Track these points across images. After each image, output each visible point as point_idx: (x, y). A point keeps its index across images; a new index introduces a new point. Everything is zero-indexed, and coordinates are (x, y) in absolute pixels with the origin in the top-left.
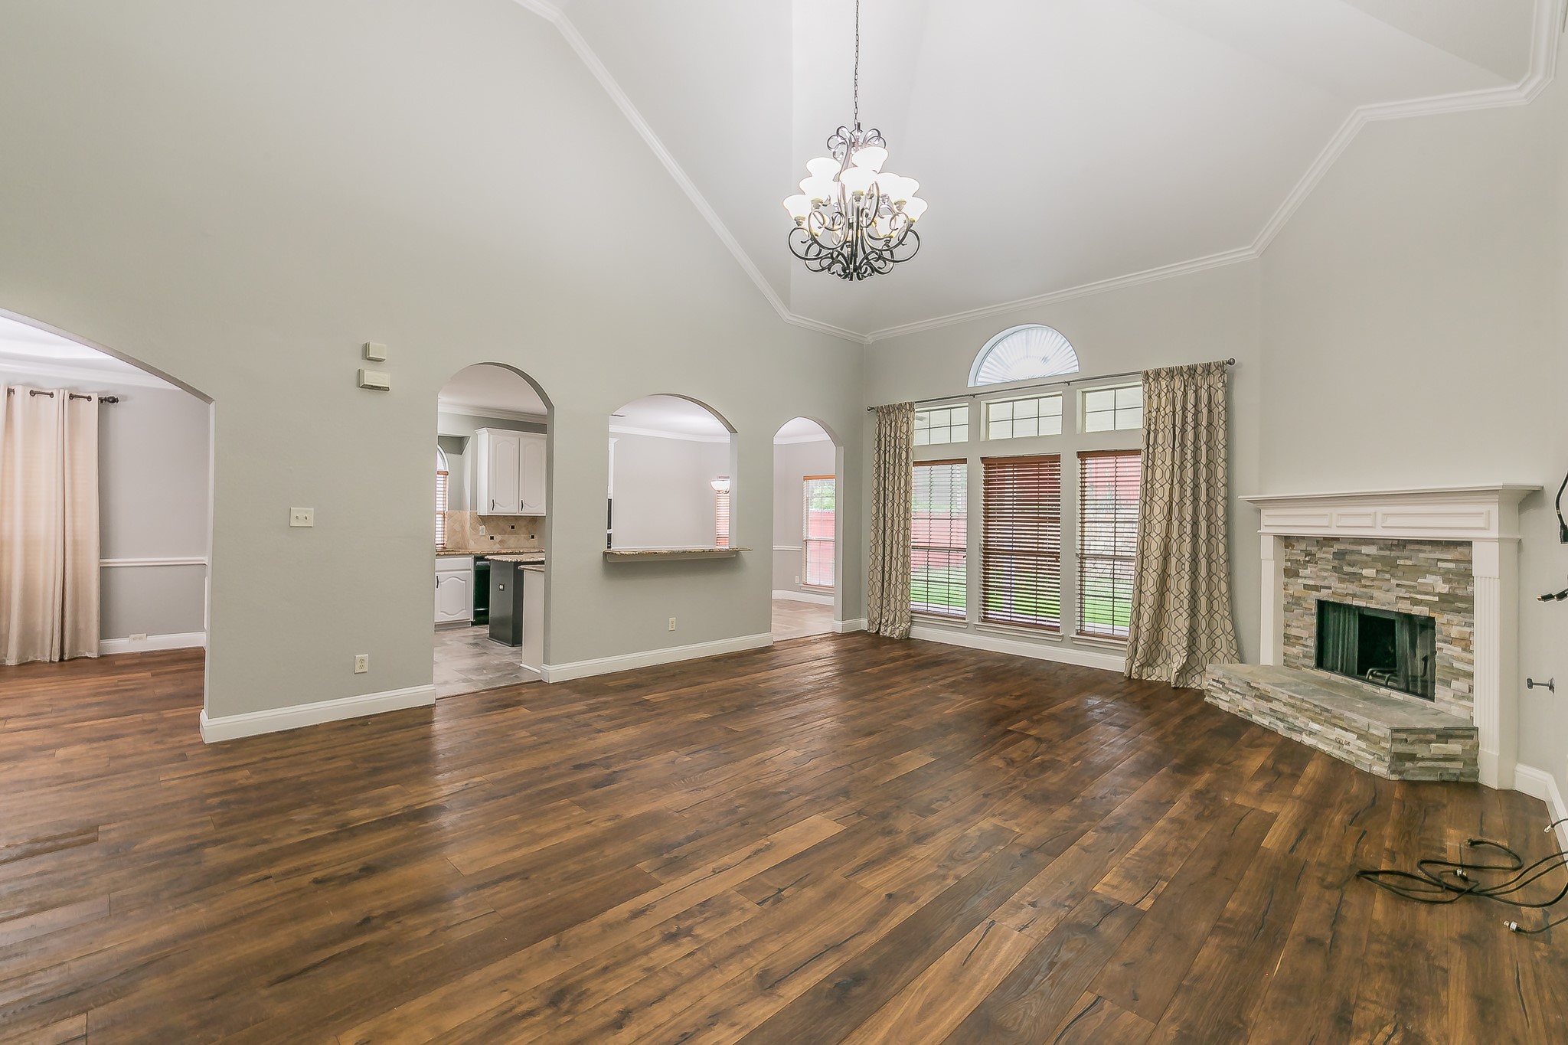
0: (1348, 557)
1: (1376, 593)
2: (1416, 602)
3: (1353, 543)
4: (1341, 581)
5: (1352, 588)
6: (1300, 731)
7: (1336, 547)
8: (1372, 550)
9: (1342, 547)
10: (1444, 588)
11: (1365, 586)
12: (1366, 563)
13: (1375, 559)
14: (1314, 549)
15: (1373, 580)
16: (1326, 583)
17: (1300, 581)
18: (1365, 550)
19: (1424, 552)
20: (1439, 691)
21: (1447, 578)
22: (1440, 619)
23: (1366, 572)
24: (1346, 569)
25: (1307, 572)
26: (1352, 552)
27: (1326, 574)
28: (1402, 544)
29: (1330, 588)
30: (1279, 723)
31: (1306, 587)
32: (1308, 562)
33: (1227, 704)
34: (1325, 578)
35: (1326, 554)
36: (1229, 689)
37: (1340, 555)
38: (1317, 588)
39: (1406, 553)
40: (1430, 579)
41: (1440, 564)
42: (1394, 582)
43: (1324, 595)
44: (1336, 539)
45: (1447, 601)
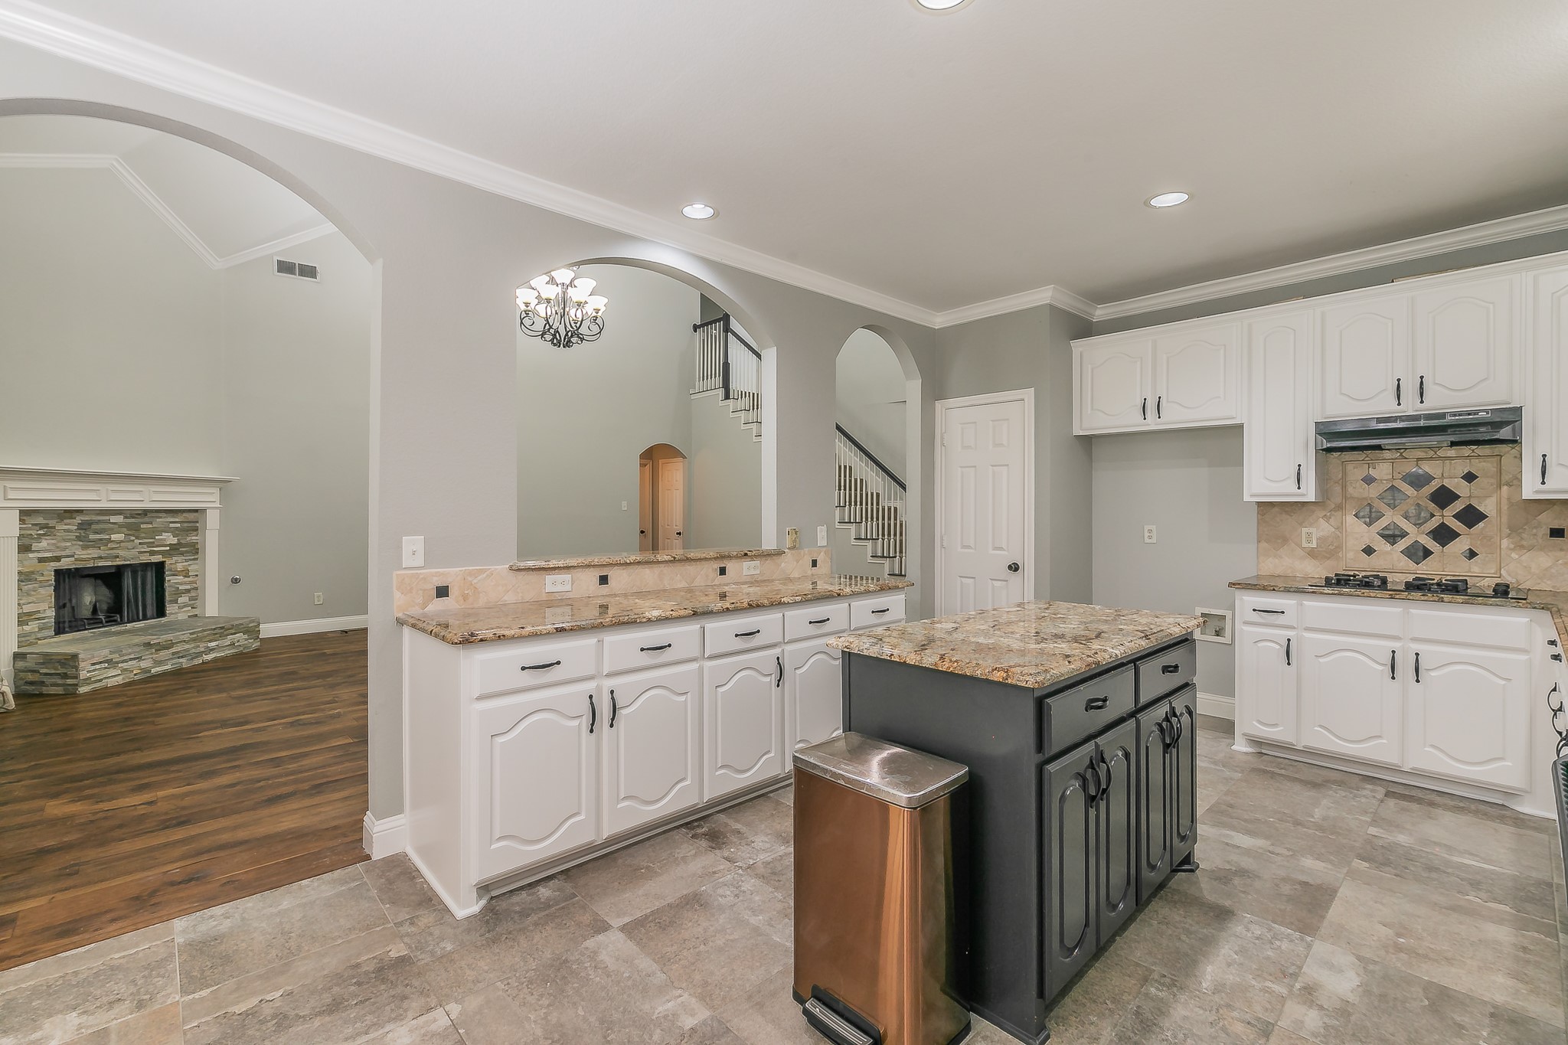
0: (93, 527)
1: (121, 553)
2: (152, 553)
3: (98, 514)
4: (84, 548)
5: (93, 553)
6: (200, 654)
7: (79, 519)
8: (119, 519)
9: (87, 518)
10: (175, 541)
11: (112, 549)
12: (113, 529)
13: (121, 526)
14: (52, 523)
15: (122, 541)
16: (67, 552)
17: (31, 555)
18: (113, 519)
19: (161, 518)
20: (170, 608)
21: (175, 532)
22: (168, 562)
23: (114, 537)
24: (92, 537)
25: (44, 544)
26: (99, 522)
27: (68, 544)
28: (145, 512)
29: (73, 556)
30: (181, 660)
31: (41, 560)
32: (44, 535)
33: (121, 677)
34: (66, 548)
35: (72, 525)
36: (118, 663)
37: (84, 526)
38: (58, 559)
39: (146, 519)
40: (165, 536)
41: (172, 525)
42: (137, 541)
43: (66, 564)
44: (80, 511)
45: (174, 549)
